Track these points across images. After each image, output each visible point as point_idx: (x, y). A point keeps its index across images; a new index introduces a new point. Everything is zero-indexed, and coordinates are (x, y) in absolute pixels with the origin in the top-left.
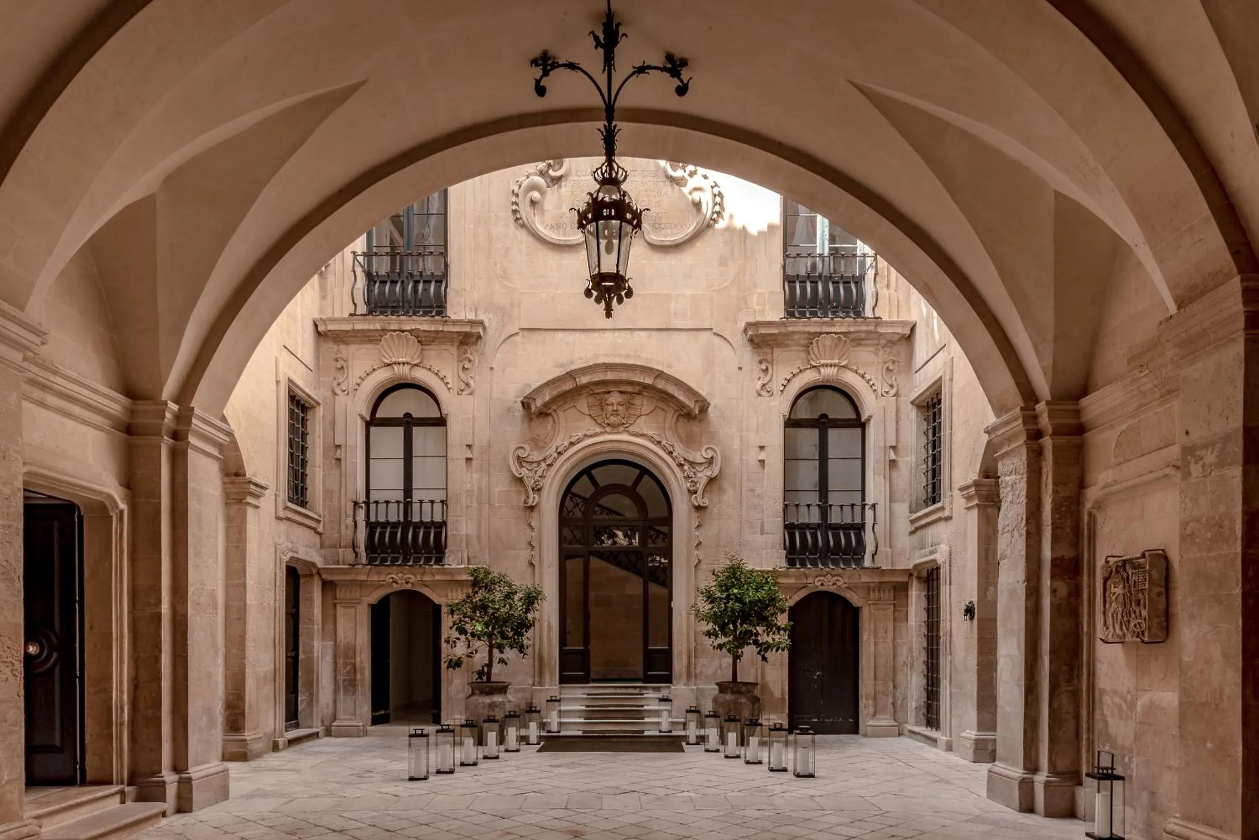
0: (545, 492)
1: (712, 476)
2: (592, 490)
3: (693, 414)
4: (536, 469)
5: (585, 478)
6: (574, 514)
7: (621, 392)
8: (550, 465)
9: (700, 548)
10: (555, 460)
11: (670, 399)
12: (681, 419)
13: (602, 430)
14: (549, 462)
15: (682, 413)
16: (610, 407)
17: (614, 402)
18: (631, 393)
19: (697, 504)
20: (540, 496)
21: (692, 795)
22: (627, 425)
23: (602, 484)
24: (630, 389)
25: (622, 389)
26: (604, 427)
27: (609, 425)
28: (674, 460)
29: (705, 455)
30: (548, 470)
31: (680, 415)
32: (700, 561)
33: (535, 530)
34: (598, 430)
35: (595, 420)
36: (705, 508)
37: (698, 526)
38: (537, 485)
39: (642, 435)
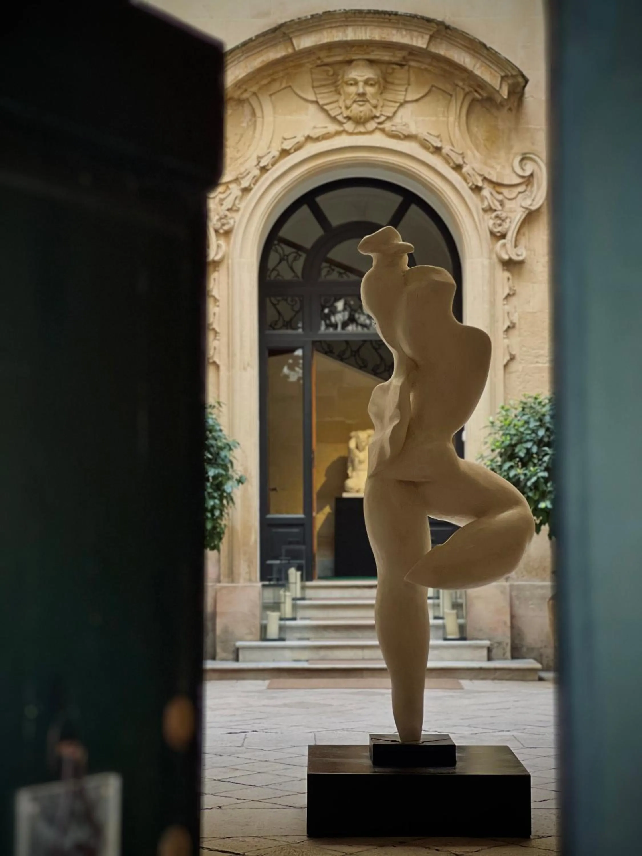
0: (237, 237)
1: (533, 208)
2: (318, 232)
3: (499, 100)
4: (222, 196)
5: (305, 210)
6: (278, 275)
7: (371, 62)
8: (246, 190)
9: (514, 333)
10: (256, 180)
11: (457, 72)
12: (477, 108)
13: (340, 129)
14: (245, 183)
15: (477, 96)
16: (352, 89)
17: (359, 79)
18: (390, 63)
19: (506, 257)
20: (228, 243)
21: (515, 733)
22: (382, 119)
23: (335, 221)
24: (385, 56)
25: (372, 56)
26: (341, 123)
27: (349, 118)
28: (465, 180)
29: (521, 173)
30: (241, 198)
31: (474, 101)
32: (512, 358)
33: (220, 303)
34: (333, 127)
35: (326, 112)
36: (521, 263)
37: (509, 295)
38: (223, 225)
39: (409, 137)
